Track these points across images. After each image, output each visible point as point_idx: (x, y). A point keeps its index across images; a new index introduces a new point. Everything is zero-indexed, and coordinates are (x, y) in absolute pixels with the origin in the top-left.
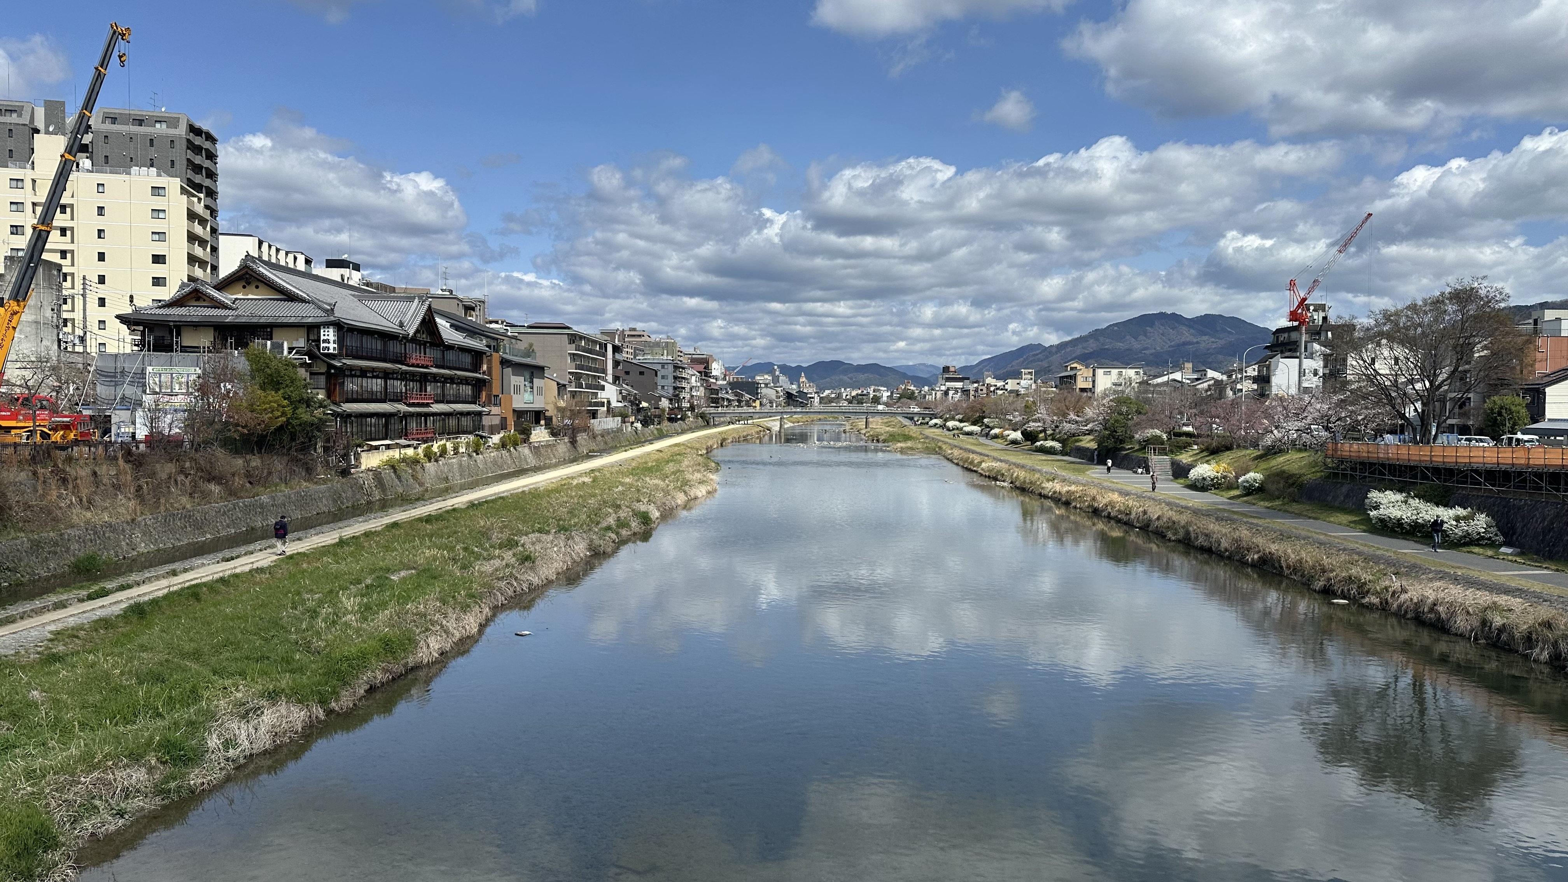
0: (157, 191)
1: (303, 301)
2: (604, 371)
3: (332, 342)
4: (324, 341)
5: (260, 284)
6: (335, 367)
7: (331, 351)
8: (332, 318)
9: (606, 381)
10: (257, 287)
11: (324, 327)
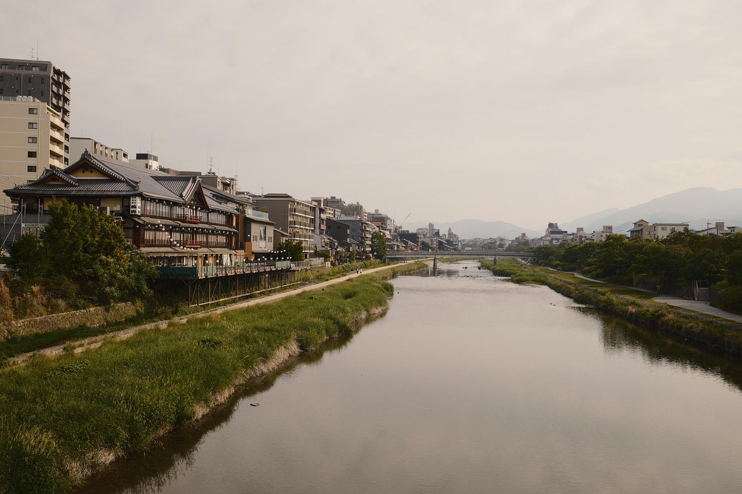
0: (32, 111)
1: (120, 181)
2: (313, 226)
3: (138, 207)
4: (133, 207)
5: (93, 171)
6: (139, 224)
7: (138, 213)
8: (138, 192)
9: (314, 233)
11: (133, 198)
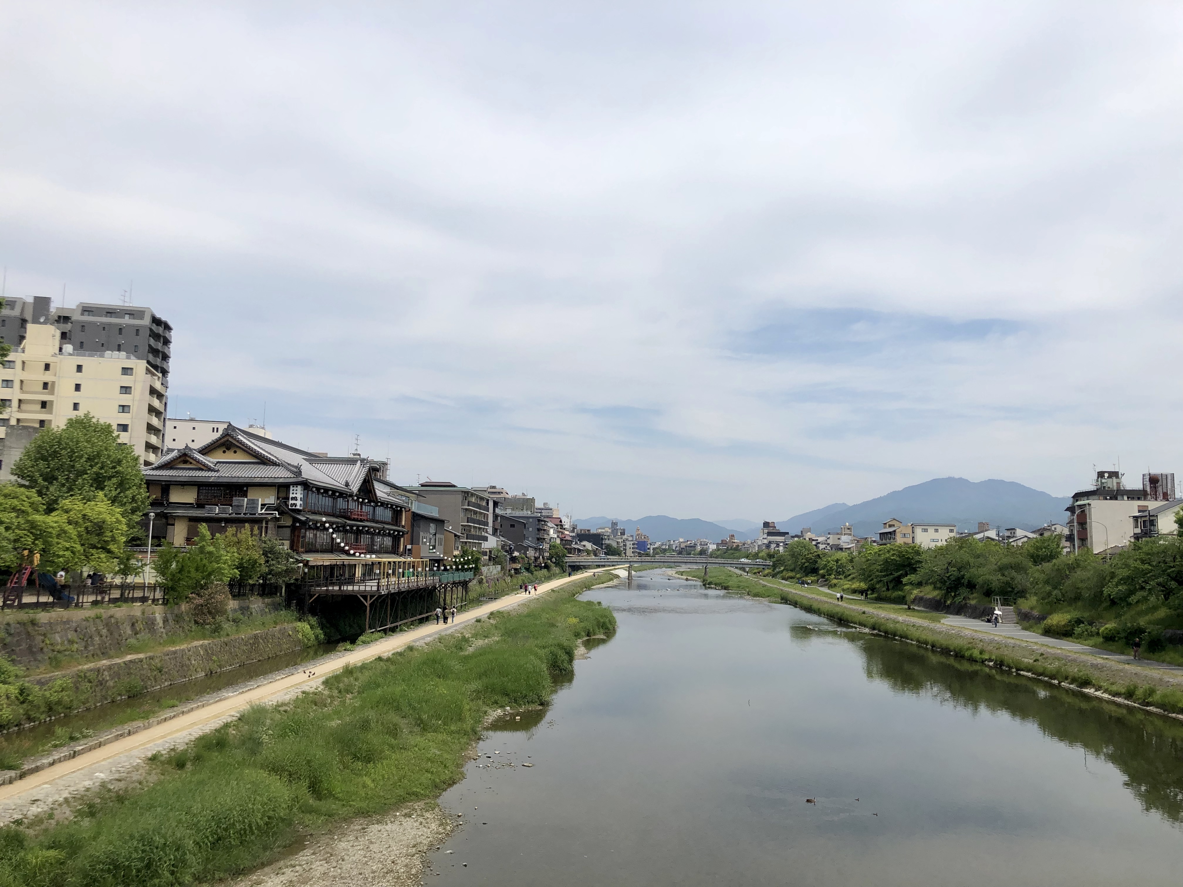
0: (126, 371)
1: (275, 464)
2: (486, 524)
3: (299, 499)
4: (293, 499)
5: (238, 451)
6: (299, 521)
7: (298, 507)
8: (300, 479)
9: (487, 532)
10: (235, 452)
11: (293, 487)
